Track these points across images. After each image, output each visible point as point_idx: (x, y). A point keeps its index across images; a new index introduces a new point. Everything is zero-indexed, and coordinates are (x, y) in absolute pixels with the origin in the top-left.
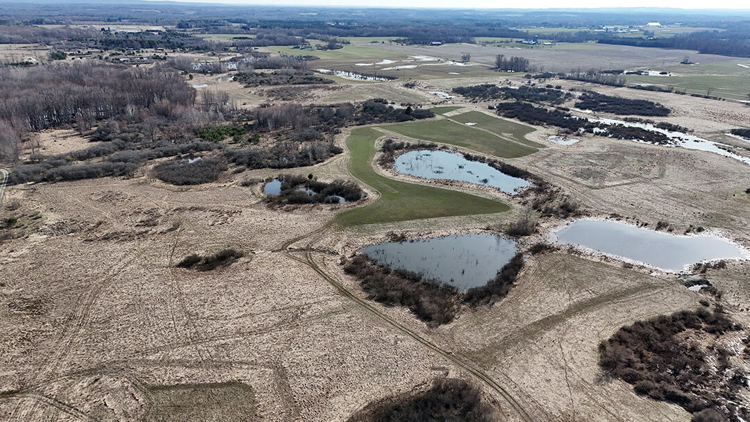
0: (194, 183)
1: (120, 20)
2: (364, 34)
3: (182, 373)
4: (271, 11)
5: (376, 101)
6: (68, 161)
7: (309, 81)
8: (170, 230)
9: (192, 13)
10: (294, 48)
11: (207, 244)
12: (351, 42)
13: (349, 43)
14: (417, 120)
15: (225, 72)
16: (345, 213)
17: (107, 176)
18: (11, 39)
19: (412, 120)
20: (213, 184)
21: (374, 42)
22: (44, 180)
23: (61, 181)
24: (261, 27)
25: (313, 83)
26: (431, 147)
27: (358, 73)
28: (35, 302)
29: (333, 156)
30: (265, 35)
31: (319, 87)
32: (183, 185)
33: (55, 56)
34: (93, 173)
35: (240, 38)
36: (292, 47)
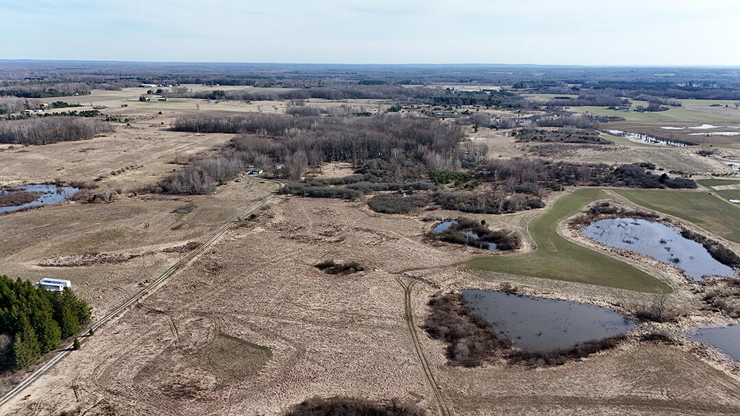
0: (389, 213)
1: (471, 81)
2: (711, 97)
3: (246, 331)
4: (622, 73)
5: (643, 165)
6: (325, 184)
7: (584, 141)
8: (337, 241)
9: (540, 74)
10: (610, 108)
11: (351, 256)
12: (683, 104)
13: (680, 106)
14: (668, 189)
15: (511, 128)
16: (484, 258)
17: (338, 198)
18: (375, 95)
19: (661, 188)
20: (403, 216)
21: (714, 105)
22: (298, 194)
23: (307, 196)
24: (594, 88)
25: (587, 143)
26: (651, 217)
27: (652, 136)
28: (219, 267)
29: (529, 209)
30: (587, 96)
31: (590, 147)
32: (380, 212)
33: (393, 110)
34: (329, 194)
35: (562, 98)
36: (606, 107)
